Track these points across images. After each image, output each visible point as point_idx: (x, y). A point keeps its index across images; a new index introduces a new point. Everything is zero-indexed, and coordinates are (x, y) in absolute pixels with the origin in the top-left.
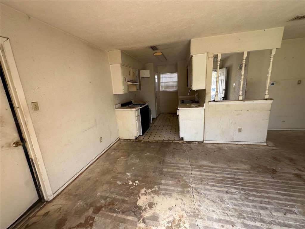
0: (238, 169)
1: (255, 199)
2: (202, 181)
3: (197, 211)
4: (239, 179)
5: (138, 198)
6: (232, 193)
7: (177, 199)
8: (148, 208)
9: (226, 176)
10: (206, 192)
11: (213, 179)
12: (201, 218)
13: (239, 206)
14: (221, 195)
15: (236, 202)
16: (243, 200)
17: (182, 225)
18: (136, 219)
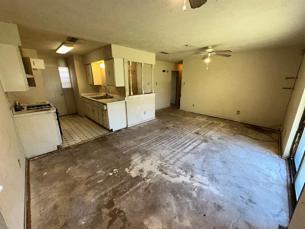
0: (157, 133)
1: (172, 140)
2: (150, 145)
3: (162, 157)
4: (161, 136)
5: (130, 175)
6: (164, 142)
7: (149, 159)
8: (141, 173)
9: (156, 138)
10: (156, 148)
11: (153, 142)
12: (165, 158)
13: (170, 145)
14: (162, 145)
15: (168, 144)
16: (170, 143)
17: (163, 165)
18: (143, 182)
